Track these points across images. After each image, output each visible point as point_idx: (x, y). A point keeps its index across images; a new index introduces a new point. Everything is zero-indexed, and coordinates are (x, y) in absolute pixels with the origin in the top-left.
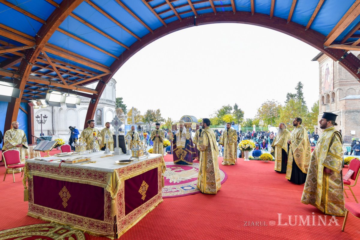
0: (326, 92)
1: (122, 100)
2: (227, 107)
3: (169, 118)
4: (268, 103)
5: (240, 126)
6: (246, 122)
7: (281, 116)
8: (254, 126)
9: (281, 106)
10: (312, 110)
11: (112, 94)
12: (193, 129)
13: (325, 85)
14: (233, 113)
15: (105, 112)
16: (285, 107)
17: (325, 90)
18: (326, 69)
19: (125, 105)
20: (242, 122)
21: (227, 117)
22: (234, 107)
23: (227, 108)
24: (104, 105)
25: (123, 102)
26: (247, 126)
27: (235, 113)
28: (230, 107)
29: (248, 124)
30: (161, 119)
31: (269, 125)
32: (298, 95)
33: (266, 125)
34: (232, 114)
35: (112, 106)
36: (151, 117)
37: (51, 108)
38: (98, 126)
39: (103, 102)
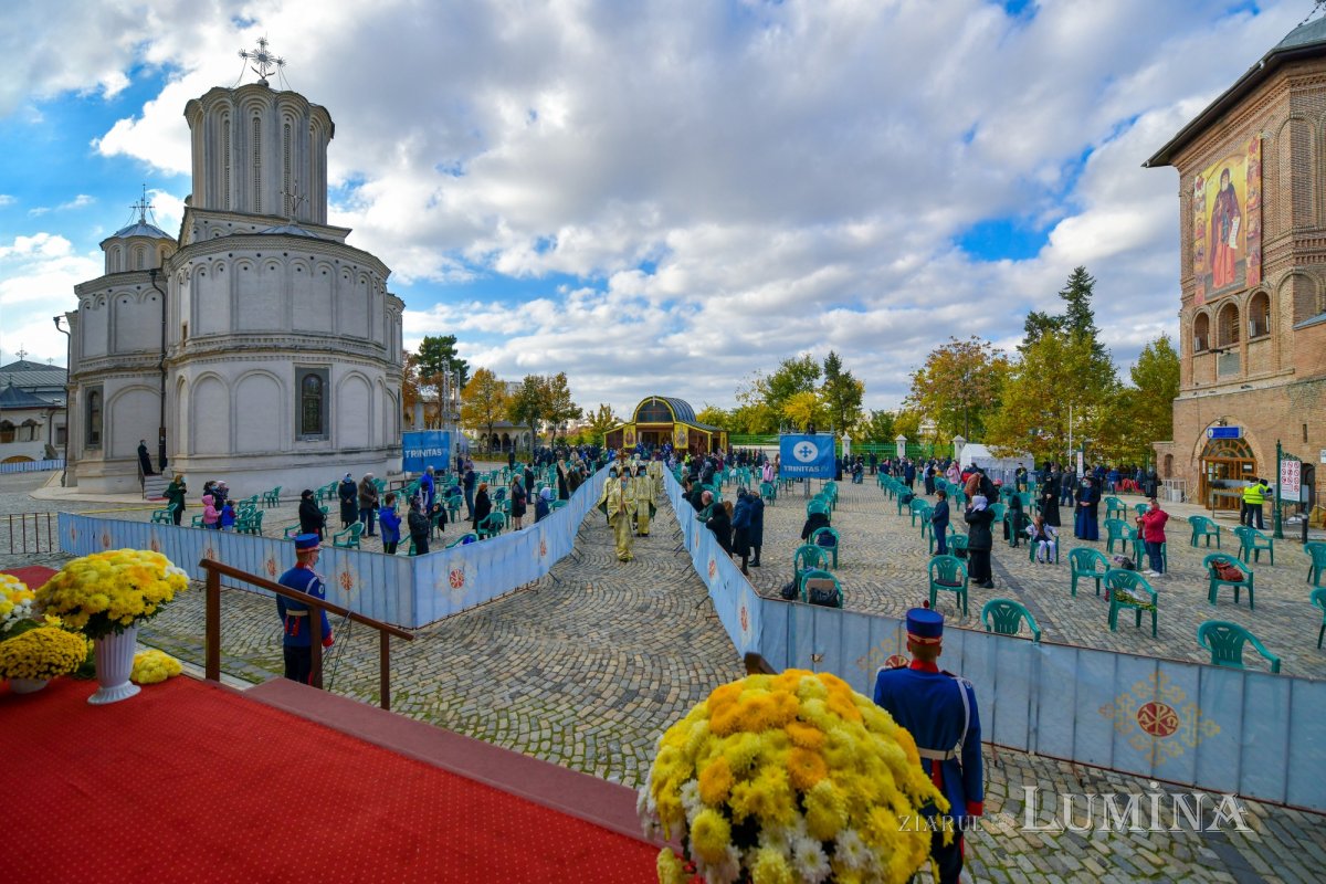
0: (1217, 295)
1: (454, 347)
2: (801, 364)
3: (603, 408)
4: (954, 351)
5: (846, 437)
6: (871, 426)
7: (1007, 402)
8: (900, 438)
9: (1004, 362)
10: (1135, 377)
11: (366, 315)
12: (676, 447)
13: (1212, 266)
14: (824, 388)
15: (335, 382)
16: (1021, 368)
17: (1215, 285)
18: (1221, 194)
19: (465, 362)
20: (853, 423)
21: (798, 405)
22: (826, 365)
23: (801, 371)
24: (333, 356)
25: (455, 352)
26: (873, 439)
27: (829, 391)
28: (810, 368)
29: (877, 431)
30: (570, 408)
31: (958, 437)
32: (1071, 319)
33: (944, 435)
34: (817, 395)
35: (364, 361)
36: (536, 404)
37: (160, 378)
38: (307, 436)
39: (329, 345)
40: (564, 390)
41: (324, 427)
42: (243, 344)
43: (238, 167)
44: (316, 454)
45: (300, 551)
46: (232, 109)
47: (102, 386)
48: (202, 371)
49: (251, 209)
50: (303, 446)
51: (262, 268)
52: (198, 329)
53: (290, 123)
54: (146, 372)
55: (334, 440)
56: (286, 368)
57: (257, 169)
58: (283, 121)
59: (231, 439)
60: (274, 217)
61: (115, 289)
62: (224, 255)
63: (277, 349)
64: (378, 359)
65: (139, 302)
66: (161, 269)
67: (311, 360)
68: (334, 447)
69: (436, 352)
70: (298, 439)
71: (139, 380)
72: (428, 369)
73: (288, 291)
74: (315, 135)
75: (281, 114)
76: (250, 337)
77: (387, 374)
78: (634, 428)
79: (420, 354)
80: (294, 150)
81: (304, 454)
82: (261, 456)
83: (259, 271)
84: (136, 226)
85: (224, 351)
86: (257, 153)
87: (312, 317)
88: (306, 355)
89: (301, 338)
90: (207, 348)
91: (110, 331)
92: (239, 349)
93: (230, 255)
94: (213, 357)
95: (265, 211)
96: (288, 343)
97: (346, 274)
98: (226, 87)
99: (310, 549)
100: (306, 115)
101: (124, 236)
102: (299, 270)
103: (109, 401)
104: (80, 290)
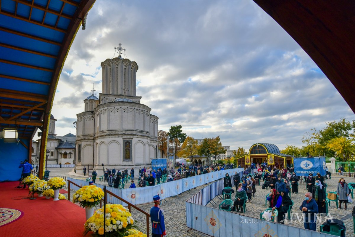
1: (181, 129)
11: (143, 123)
12: (269, 164)
15: (134, 144)
19: (185, 134)
21: (336, 143)
24: (133, 136)
25: (181, 131)
30: (221, 149)
35: (142, 137)
36: (208, 148)
37: (93, 142)
38: (126, 160)
39: (132, 133)
40: (219, 143)
41: (131, 157)
42: (111, 134)
43: (112, 81)
44: (128, 165)
45: (155, 201)
46: (111, 65)
47: (81, 144)
48: (101, 141)
49: (115, 93)
50: (125, 163)
51: (115, 111)
52: (100, 129)
53: (126, 67)
54: (90, 140)
55: (133, 161)
56: (120, 140)
57: (117, 81)
58: (124, 67)
59: (107, 160)
60: (121, 95)
61: (84, 116)
62: (106, 108)
63: (118, 135)
64: (147, 136)
65: (89, 121)
66: (94, 111)
67: (127, 138)
68: (133, 163)
69: (174, 131)
70: (124, 161)
71: (89, 143)
72: (172, 137)
73: (122, 117)
74: (133, 70)
75: (123, 65)
76: (112, 131)
77: (150, 140)
78: (249, 156)
79: (169, 132)
80: (127, 75)
81: (125, 165)
82: (114, 165)
83: (114, 112)
84: (91, 96)
85: (106, 135)
86: (117, 77)
87: (128, 125)
88: (126, 136)
89: (125, 131)
90: (102, 134)
91: (83, 128)
92: (109, 135)
93: (108, 108)
94: (103, 137)
95: (119, 94)
96: (121, 133)
97: (137, 112)
98: (110, 58)
99: (158, 201)
100: (130, 65)
101: (89, 99)
102: (124, 111)
103: (83, 148)
104: (78, 115)
